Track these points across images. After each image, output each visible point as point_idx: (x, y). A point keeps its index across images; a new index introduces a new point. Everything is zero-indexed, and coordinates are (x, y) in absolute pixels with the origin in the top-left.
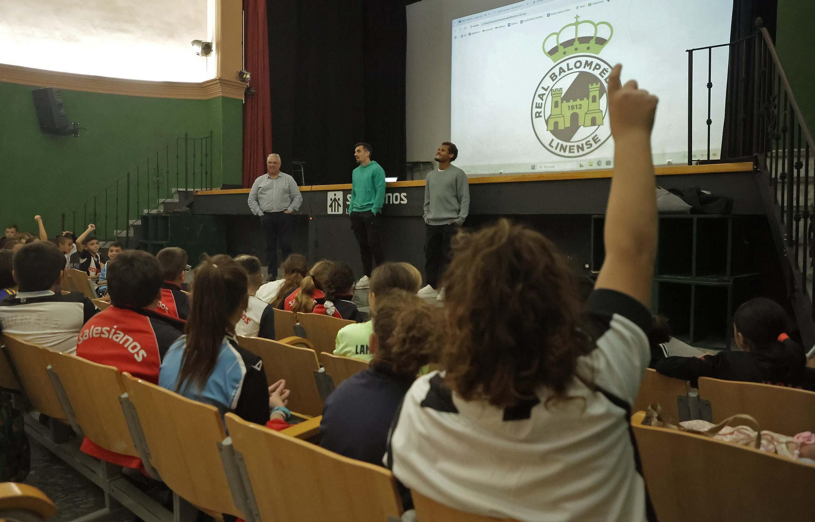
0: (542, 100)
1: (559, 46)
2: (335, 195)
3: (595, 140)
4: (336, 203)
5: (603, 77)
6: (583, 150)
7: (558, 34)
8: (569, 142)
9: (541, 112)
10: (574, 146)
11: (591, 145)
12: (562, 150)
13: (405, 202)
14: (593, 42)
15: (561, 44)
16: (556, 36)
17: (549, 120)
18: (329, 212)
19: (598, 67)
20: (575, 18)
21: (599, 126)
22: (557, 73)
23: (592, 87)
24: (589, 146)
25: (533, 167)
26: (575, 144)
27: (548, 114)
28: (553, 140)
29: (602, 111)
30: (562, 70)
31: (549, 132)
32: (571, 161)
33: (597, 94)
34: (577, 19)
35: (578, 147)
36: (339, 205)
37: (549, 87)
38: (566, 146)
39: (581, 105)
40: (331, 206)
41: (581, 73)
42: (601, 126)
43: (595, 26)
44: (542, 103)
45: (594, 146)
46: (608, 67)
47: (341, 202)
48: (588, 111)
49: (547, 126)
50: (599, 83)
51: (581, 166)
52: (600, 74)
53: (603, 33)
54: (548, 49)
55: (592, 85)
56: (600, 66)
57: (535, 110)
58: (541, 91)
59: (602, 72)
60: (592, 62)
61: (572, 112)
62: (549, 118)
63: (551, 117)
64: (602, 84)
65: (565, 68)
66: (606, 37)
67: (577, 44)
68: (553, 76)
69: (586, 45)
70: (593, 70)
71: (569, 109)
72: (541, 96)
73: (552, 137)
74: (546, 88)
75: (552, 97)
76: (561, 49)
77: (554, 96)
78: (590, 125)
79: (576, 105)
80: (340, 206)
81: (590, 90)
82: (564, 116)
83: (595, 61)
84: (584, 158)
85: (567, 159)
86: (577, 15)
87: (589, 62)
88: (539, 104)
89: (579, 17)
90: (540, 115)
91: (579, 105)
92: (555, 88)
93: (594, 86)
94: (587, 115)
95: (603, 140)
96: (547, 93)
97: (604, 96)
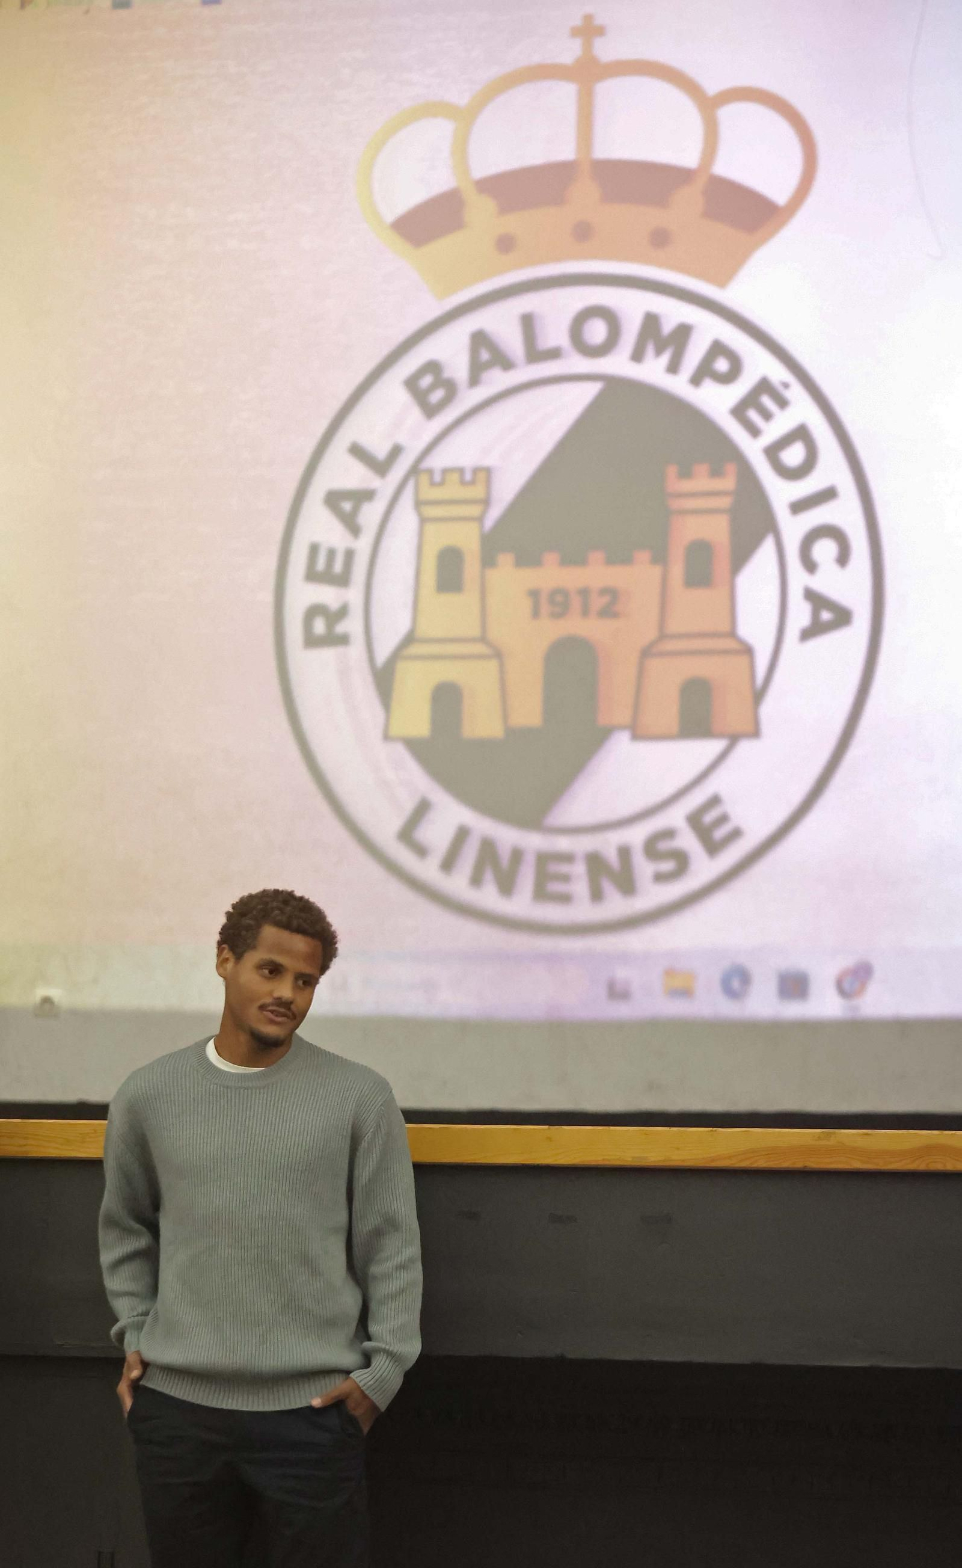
0: (354, 530)
1: (470, 195)
3: (709, 828)
5: (754, 431)
7: (464, 118)
8: (536, 827)
9: (343, 612)
10: (568, 858)
11: (682, 861)
12: (489, 876)
14: (689, 201)
15: (484, 185)
17: (401, 667)
19: (722, 365)
20: (575, 32)
21: (734, 739)
22: (458, 368)
23: (687, 486)
24: (667, 866)
26: (582, 845)
27: (390, 627)
28: (423, 808)
29: (748, 651)
30: (485, 354)
31: (400, 750)
32: (552, 959)
33: (717, 531)
34: (588, 47)
37: (396, 451)
38: (517, 854)
39: (612, 594)
41: (614, 385)
42: (742, 744)
43: (707, 105)
44: (350, 555)
45: (703, 868)
48: (663, 636)
49: (386, 706)
50: (731, 469)
51: (617, 992)
52: (739, 412)
53: (756, 158)
54: (396, 204)
55: (686, 473)
56: (734, 362)
57: (301, 595)
58: (342, 473)
59: (751, 400)
60: (683, 332)
61: (552, 630)
62: (397, 655)
63: (414, 649)
64: (747, 473)
65: (512, 341)
66: (779, 192)
67: (585, 196)
68: (426, 381)
69: (648, 217)
70: (696, 380)
71: (536, 614)
72: (346, 506)
73: (420, 783)
74: (381, 452)
75: (423, 521)
77: (431, 511)
78: (675, 729)
79: (584, 593)
81: (674, 504)
82: (498, 655)
83: (708, 326)
84: (635, 941)
85: (521, 942)
86: (588, 18)
87: (668, 327)
88: (331, 554)
89: (601, 31)
90: (341, 628)
91: (605, 591)
92: (439, 461)
93: (702, 482)
94: (655, 665)
95: (756, 832)
96: (386, 486)
97: (766, 553)
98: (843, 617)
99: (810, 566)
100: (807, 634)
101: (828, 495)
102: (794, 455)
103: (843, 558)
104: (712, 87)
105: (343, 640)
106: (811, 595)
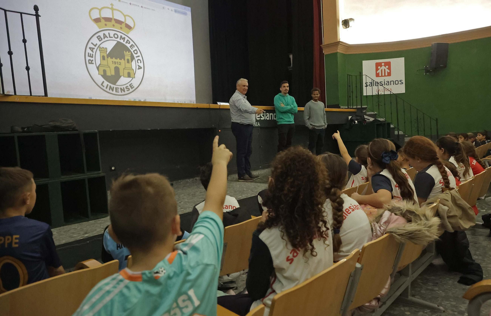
0: (93, 52)
1: (101, 18)
5: (132, 49)
7: (100, 10)
9: (93, 60)
10: (118, 88)
12: (111, 89)
14: (124, 25)
15: (103, 18)
16: (98, 11)
21: (133, 78)
22: (102, 37)
24: (128, 90)
26: (120, 87)
27: (98, 63)
28: (103, 82)
29: (133, 70)
31: (100, 76)
35: (121, 89)
37: (96, 44)
38: (113, 88)
41: (118, 42)
42: (134, 79)
43: (125, 16)
44: (93, 54)
45: (131, 90)
46: (134, 44)
48: (125, 68)
49: (98, 71)
50: (130, 52)
52: (130, 47)
53: (130, 22)
54: (94, 18)
55: (126, 52)
57: (88, 58)
61: (114, 66)
62: (99, 66)
63: (101, 66)
66: (131, 26)
67: (113, 22)
68: (99, 37)
70: (126, 43)
71: (113, 64)
72: (92, 49)
76: (103, 21)
77: (101, 51)
78: (127, 77)
81: (125, 55)
82: (110, 67)
83: (127, 38)
86: (112, 4)
87: (123, 37)
88: (90, 54)
89: (113, 5)
90: (92, 62)
91: (119, 62)
92: (101, 46)
93: (128, 53)
94: (125, 70)
95: (135, 87)
97: (134, 61)
98: (141, 68)
99: (138, 63)
100: (138, 69)
101: (139, 56)
103: (141, 62)
104: (125, 14)
105: (93, 63)
106: (138, 65)
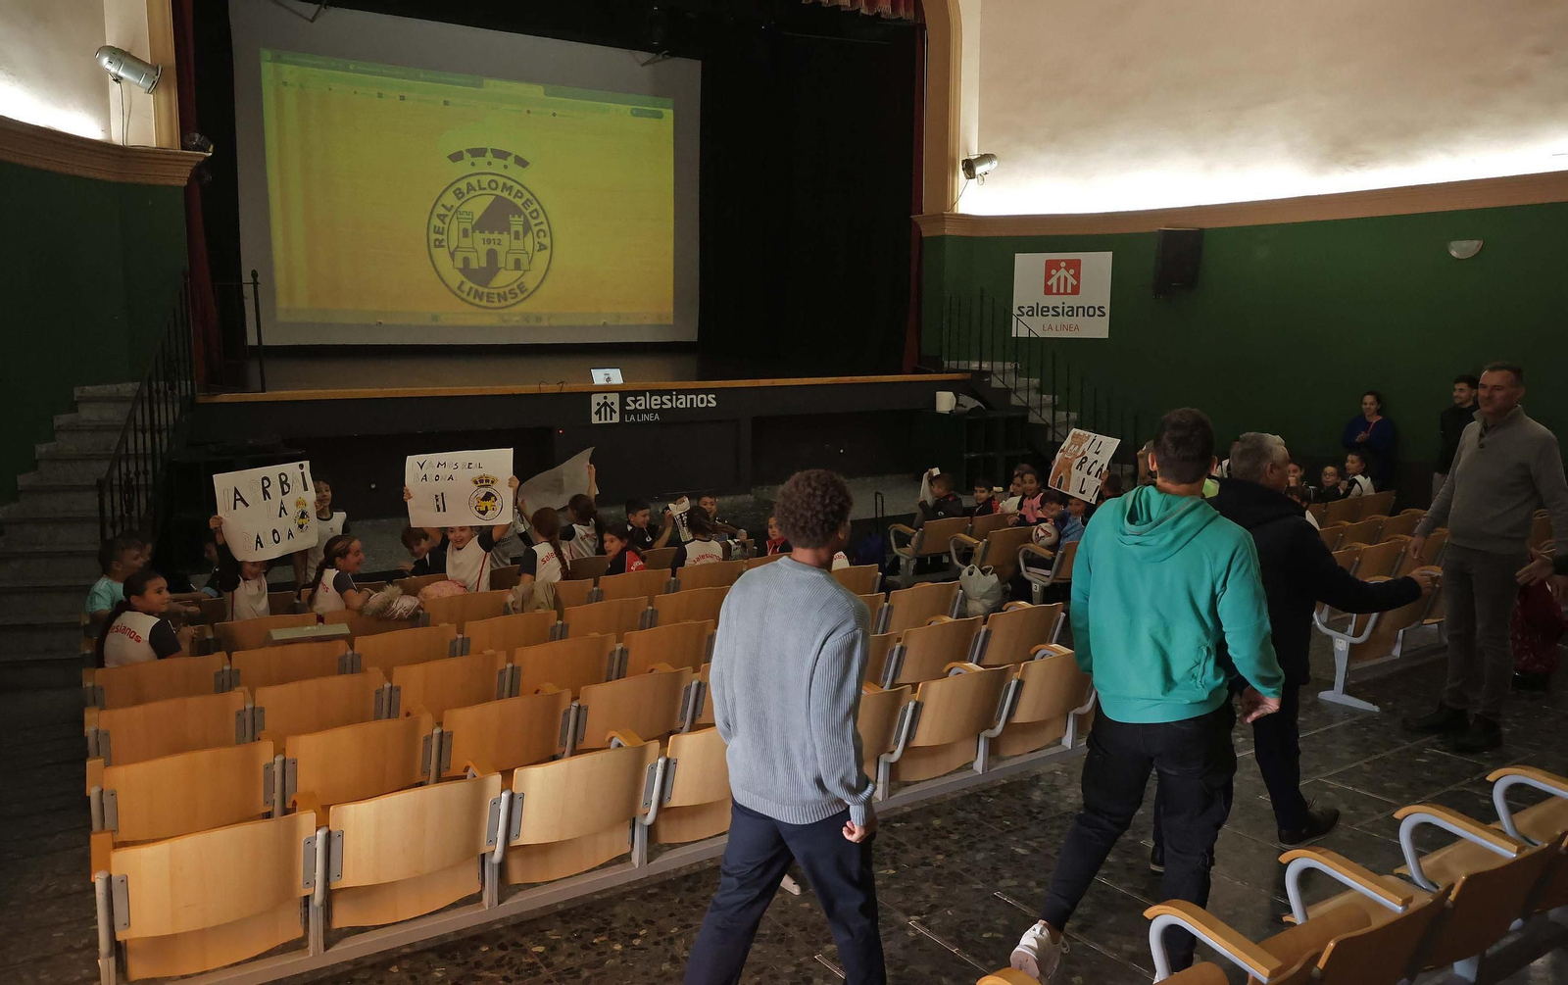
0: (444, 223)
1: (465, 152)
2: (605, 398)
3: (522, 288)
4: (608, 409)
5: (527, 209)
6: (506, 300)
8: (486, 287)
9: (443, 240)
10: (493, 294)
11: (516, 295)
12: (477, 297)
13: (714, 404)
14: (511, 160)
15: (468, 151)
17: (456, 253)
18: (595, 420)
22: (465, 190)
23: (514, 219)
24: (514, 295)
25: (435, 318)
26: (496, 291)
27: (454, 244)
29: (528, 253)
30: (470, 187)
31: (457, 271)
32: (490, 314)
33: (520, 229)
36: (612, 411)
37: (452, 206)
38: (483, 293)
39: (500, 240)
40: (598, 412)
41: (497, 197)
42: (527, 272)
43: (515, 140)
44: (443, 228)
45: (521, 296)
46: (533, 198)
47: (616, 407)
48: (510, 249)
49: (453, 261)
50: (523, 216)
52: (523, 204)
53: (525, 152)
54: (450, 151)
55: (513, 216)
56: (522, 195)
57: (433, 236)
58: (440, 210)
59: (526, 202)
60: (511, 187)
61: (487, 247)
62: (454, 251)
63: (459, 249)
64: (525, 216)
65: (476, 186)
66: (528, 159)
67: (490, 155)
68: (458, 192)
69: (504, 162)
70: (515, 197)
71: (484, 243)
72: (442, 217)
73: (460, 277)
74: (449, 206)
75: (459, 222)
76: (467, 156)
78: (514, 268)
79: (494, 239)
80: (615, 412)
81: (512, 223)
82: (477, 251)
83: (517, 187)
84: (512, 309)
85: (480, 310)
87: (508, 186)
88: (439, 228)
90: (442, 244)
91: (498, 239)
93: (516, 218)
94: (509, 255)
95: (531, 289)
96: (450, 214)
97: (530, 235)
99: (539, 237)
100: (538, 251)
101: (542, 223)
102: (535, 214)
103: (545, 236)
106: (539, 243)
